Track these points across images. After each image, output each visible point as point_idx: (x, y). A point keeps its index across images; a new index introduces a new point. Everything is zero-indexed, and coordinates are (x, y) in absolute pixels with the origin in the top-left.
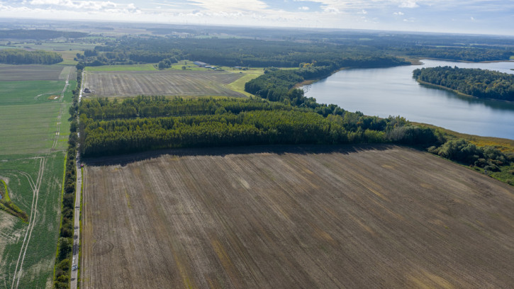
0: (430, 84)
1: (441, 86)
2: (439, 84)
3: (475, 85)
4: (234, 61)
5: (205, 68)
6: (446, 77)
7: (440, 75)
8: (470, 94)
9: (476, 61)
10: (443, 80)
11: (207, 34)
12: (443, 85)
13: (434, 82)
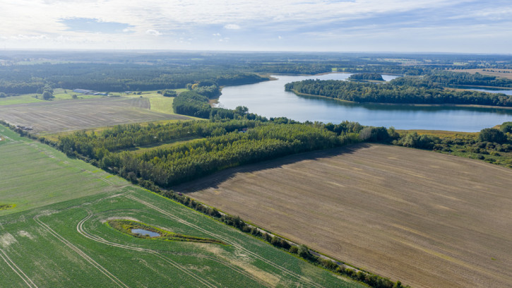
0: (310, 95)
1: (320, 96)
2: (318, 94)
3: (352, 93)
4: (120, 86)
5: (96, 96)
6: (322, 89)
7: (316, 87)
8: (351, 100)
9: (313, 74)
10: (321, 91)
11: (28, 60)
12: (322, 95)
13: (313, 93)
